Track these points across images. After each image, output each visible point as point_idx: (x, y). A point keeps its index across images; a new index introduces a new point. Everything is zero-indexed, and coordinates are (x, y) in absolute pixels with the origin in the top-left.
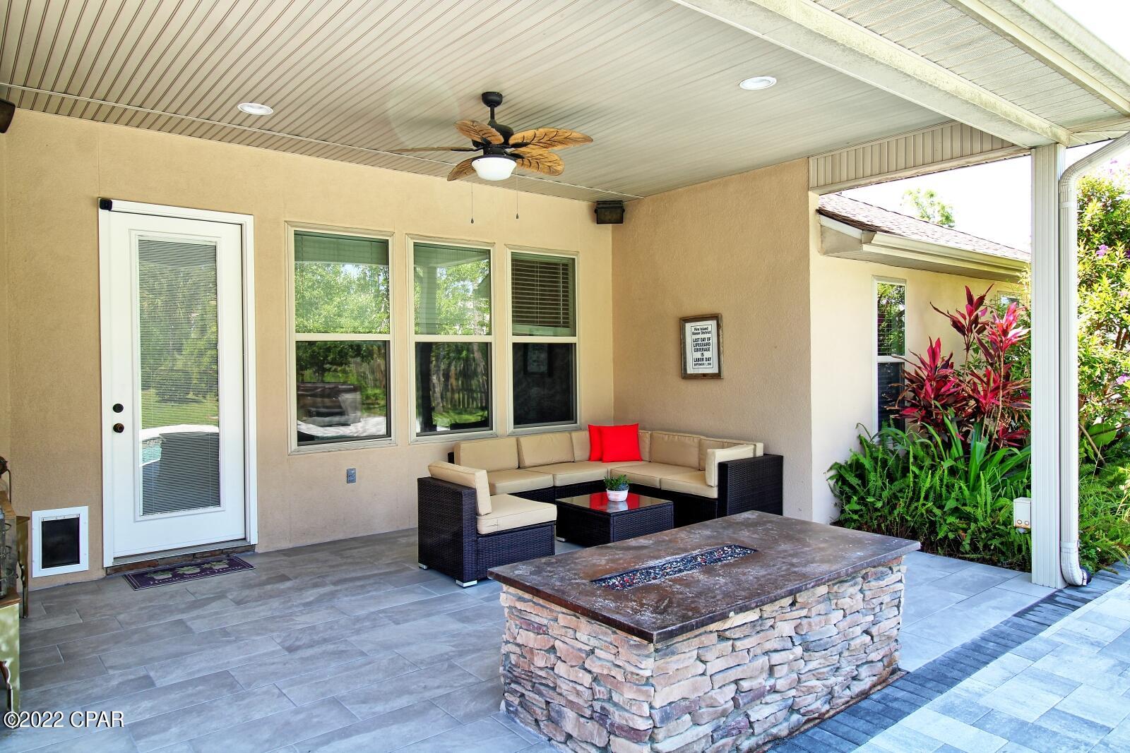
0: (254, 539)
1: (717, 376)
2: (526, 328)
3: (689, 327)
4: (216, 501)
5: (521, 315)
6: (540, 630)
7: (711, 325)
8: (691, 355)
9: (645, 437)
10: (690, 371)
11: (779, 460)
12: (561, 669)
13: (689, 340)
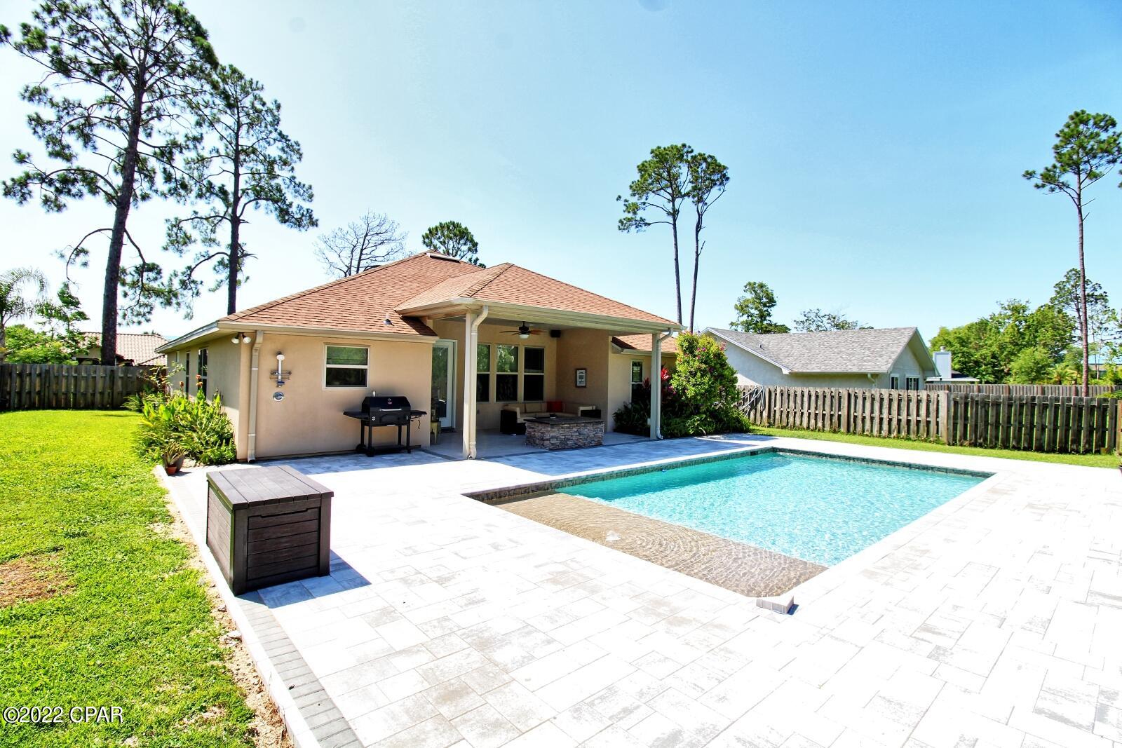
0: (454, 427)
1: (585, 387)
2: (527, 370)
3: (578, 372)
4: (445, 416)
5: (527, 367)
6: (533, 428)
7: (584, 371)
8: (579, 380)
9: (564, 405)
10: (578, 384)
11: (600, 411)
12: (536, 433)
13: (578, 375)
